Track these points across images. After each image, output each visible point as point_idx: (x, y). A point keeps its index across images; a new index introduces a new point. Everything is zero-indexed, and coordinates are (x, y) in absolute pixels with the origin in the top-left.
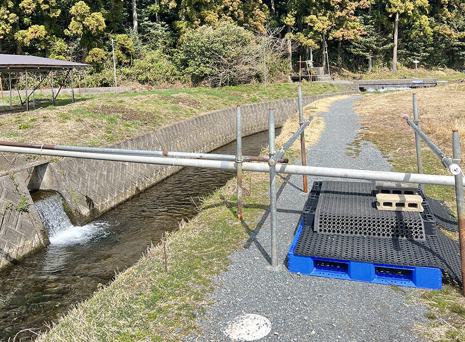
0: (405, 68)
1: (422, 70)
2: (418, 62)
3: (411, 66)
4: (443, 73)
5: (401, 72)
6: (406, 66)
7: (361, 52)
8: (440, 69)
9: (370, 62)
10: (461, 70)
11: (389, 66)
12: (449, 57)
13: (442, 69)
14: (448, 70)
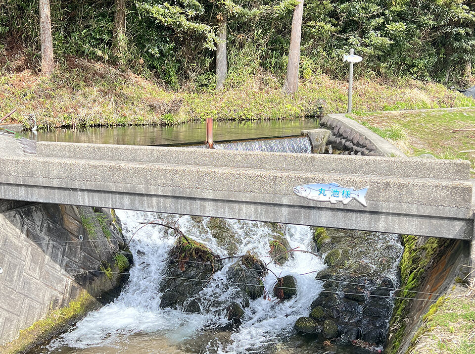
0: (325, 80)
1: (369, 85)
2: (358, 59)
3: (340, 72)
4: (422, 96)
5: (313, 90)
6: (326, 72)
7: (183, 19)
8: (413, 82)
9: (221, 57)
10: (463, 87)
11: (281, 68)
12: (439, 54)
13: (419, 83)
14: (432, 86)
